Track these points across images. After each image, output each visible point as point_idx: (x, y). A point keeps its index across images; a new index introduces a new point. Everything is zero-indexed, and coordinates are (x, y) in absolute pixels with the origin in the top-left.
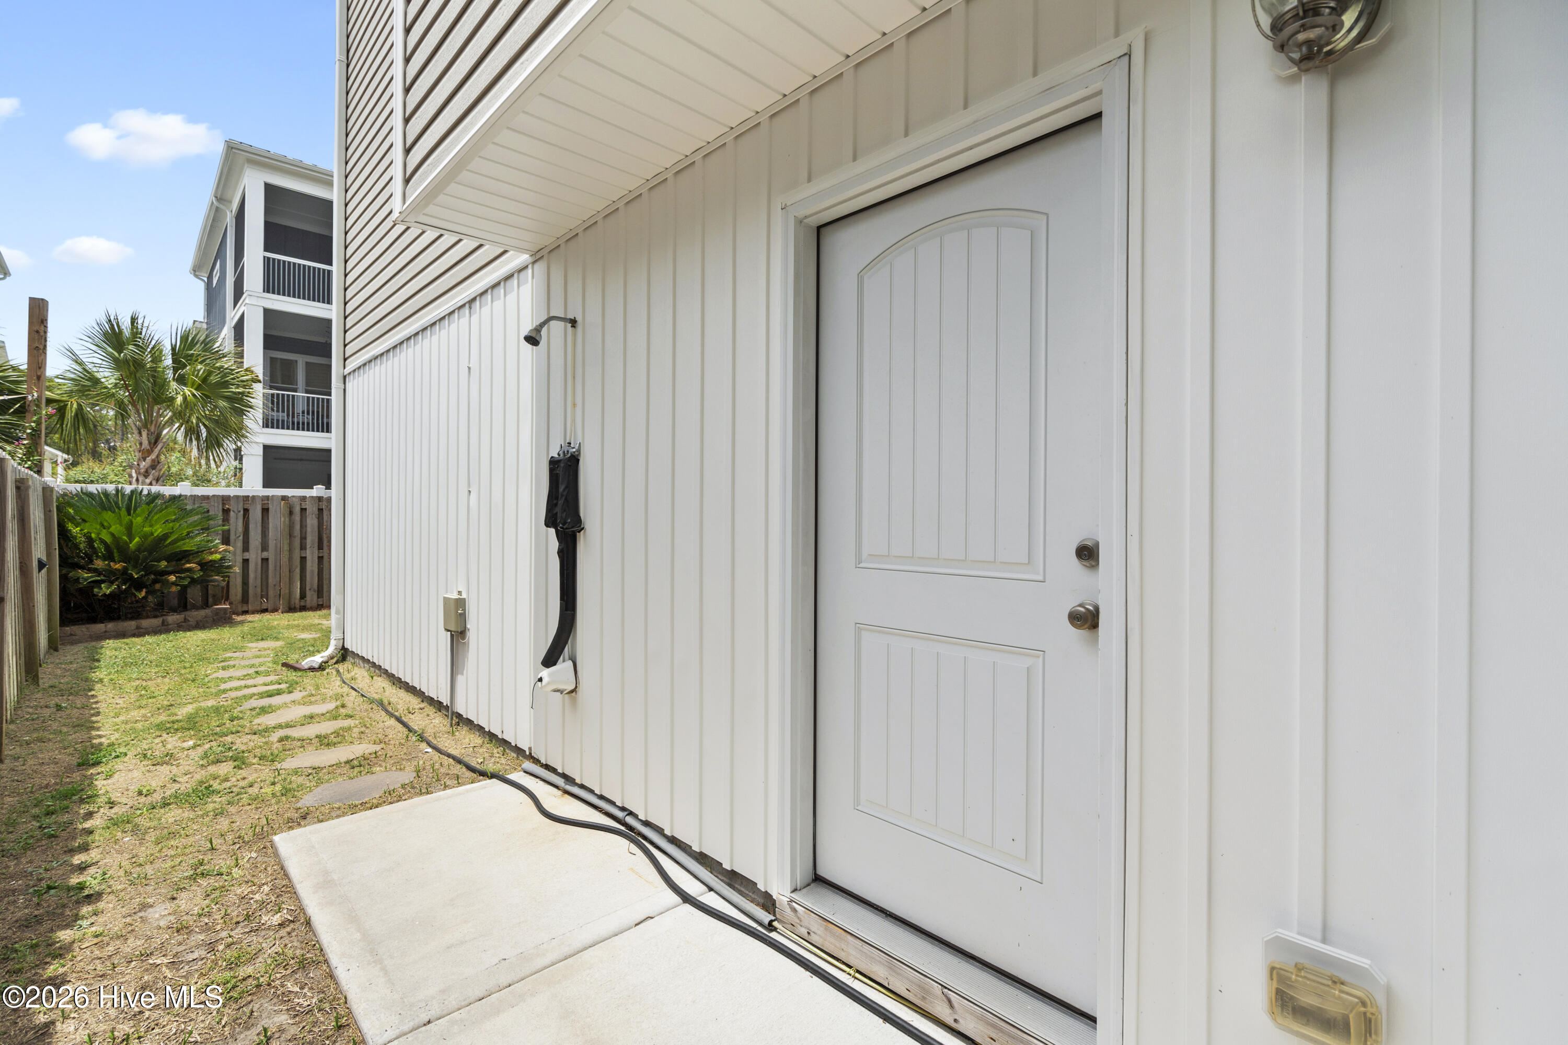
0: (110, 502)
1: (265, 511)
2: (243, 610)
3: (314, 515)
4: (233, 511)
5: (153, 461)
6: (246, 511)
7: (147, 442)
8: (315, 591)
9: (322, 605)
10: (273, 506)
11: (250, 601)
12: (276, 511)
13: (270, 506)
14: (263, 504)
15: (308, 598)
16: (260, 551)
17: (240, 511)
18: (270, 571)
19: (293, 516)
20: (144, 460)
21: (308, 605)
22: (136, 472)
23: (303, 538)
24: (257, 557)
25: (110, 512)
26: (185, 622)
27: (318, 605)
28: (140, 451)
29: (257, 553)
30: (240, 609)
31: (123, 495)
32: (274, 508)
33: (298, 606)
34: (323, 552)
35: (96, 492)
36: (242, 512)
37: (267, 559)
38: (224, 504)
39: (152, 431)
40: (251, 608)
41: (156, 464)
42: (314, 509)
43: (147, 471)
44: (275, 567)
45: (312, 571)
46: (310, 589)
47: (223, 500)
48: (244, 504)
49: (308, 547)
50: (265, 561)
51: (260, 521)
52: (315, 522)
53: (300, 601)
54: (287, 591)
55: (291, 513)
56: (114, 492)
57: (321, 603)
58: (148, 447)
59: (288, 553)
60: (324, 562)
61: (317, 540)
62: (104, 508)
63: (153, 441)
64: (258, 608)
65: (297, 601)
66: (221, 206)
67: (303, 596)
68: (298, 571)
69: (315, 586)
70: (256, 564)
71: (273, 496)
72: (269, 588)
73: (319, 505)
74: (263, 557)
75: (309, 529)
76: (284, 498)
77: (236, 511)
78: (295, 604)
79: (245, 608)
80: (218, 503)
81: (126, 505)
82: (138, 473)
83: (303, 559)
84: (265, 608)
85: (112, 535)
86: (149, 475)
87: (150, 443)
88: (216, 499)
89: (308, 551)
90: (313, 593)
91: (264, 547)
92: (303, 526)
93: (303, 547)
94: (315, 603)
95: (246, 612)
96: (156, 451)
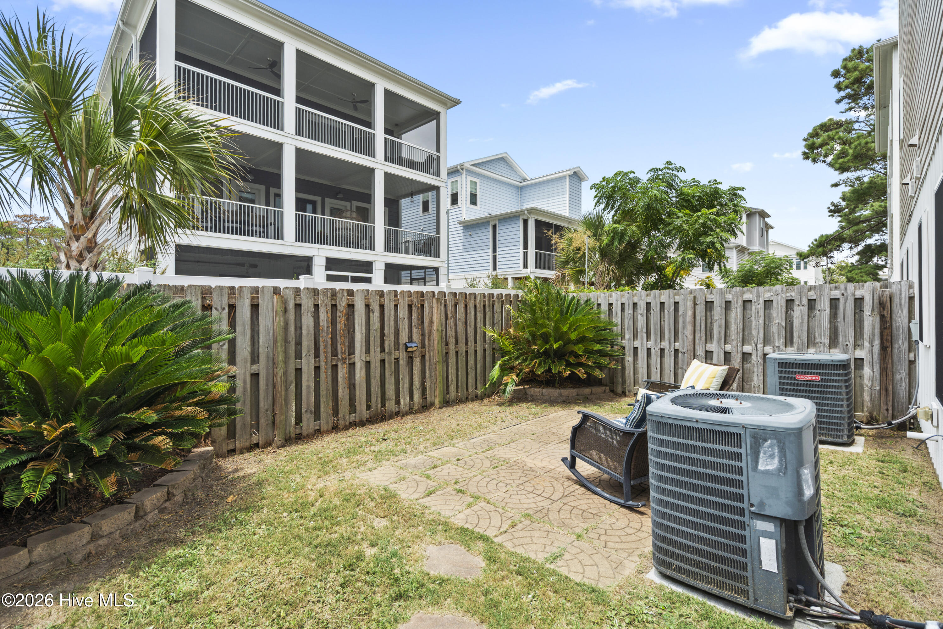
0: (36, 295)
1: (255, 307)
2: (229, 448)
3: (309, 313)
4: (216, 309)
5: (90, 241)
6: (232, 307)
7: (80, 215)
8: (311, 414)
9: (319, 430)
10: (264, 301)
11: (237, 436)
12: (267, 308)
13: (261, 302)
14: (252, 299)
15: (304, 424)
16: (249, 364)
17: (224, 309)
18: (261, 391)
19: (287, 314)
20: (78, 239)
21: (305, 432)
22: (66, 254)
23: (299, 343)
24: (245, 373)
25: (37, 315)
26: (168, 499)
27: (315, 430)
28: (71, 227)
29: (246, 367)
30: (225, 449)
31: (57, 284)
32: (265, 303)
33: (293, 435)
34: (319, 361)
35: (9, 278)
36: (227, 310)
37: (258, 375)
38: (203, 298)
39: (88, 200)
40: (239, 445)
41: (93, 245)
42: (310, 305)
43: (81, 255)
44: (267, 385)
45: (308, 387)
46: (306, 411)
47: (202, 293)
48: (229, 298)
49: (304, 355)
50: (255, 376)
51: (249, 323)
52: (311, 321)
53: (295, 428)
54: (283, 417)
55: (286, 310)
56: (41, 278)
57: (318, 427)
58: (82, 222)
59: (283, 366)
60: (321, 374)
61: (313, 346)
62: (23, 306)
63: (88, 214)
64: (248, 444)
65: (292, 429)
66: (127, 30)
67: (299, 419)
68: (293, 387)
69: (312, 408)
70: (245, 382)
71: (263, 287)
72: (261, 416)
73: (314, 300)
74: (253, 371)
75: (304, 332)
76: (276, 291)
77: (220, 309)
78: (290, 433)
79: (232, 447)
80: (197, 296)
81: (63, 298)
82: (69, 256)
83: (299, 371)
84: (255, 442)
85: (45, 361)
86: (84, 260)
87: (84, 217)
88: (193, 291)
89: (304, 361)
90: (309, 415)
91: (255, 358)
92: (299, 328)
93: (298, 356)
94: (311, 430)
95: (232, 452)
96: (93, 227)
